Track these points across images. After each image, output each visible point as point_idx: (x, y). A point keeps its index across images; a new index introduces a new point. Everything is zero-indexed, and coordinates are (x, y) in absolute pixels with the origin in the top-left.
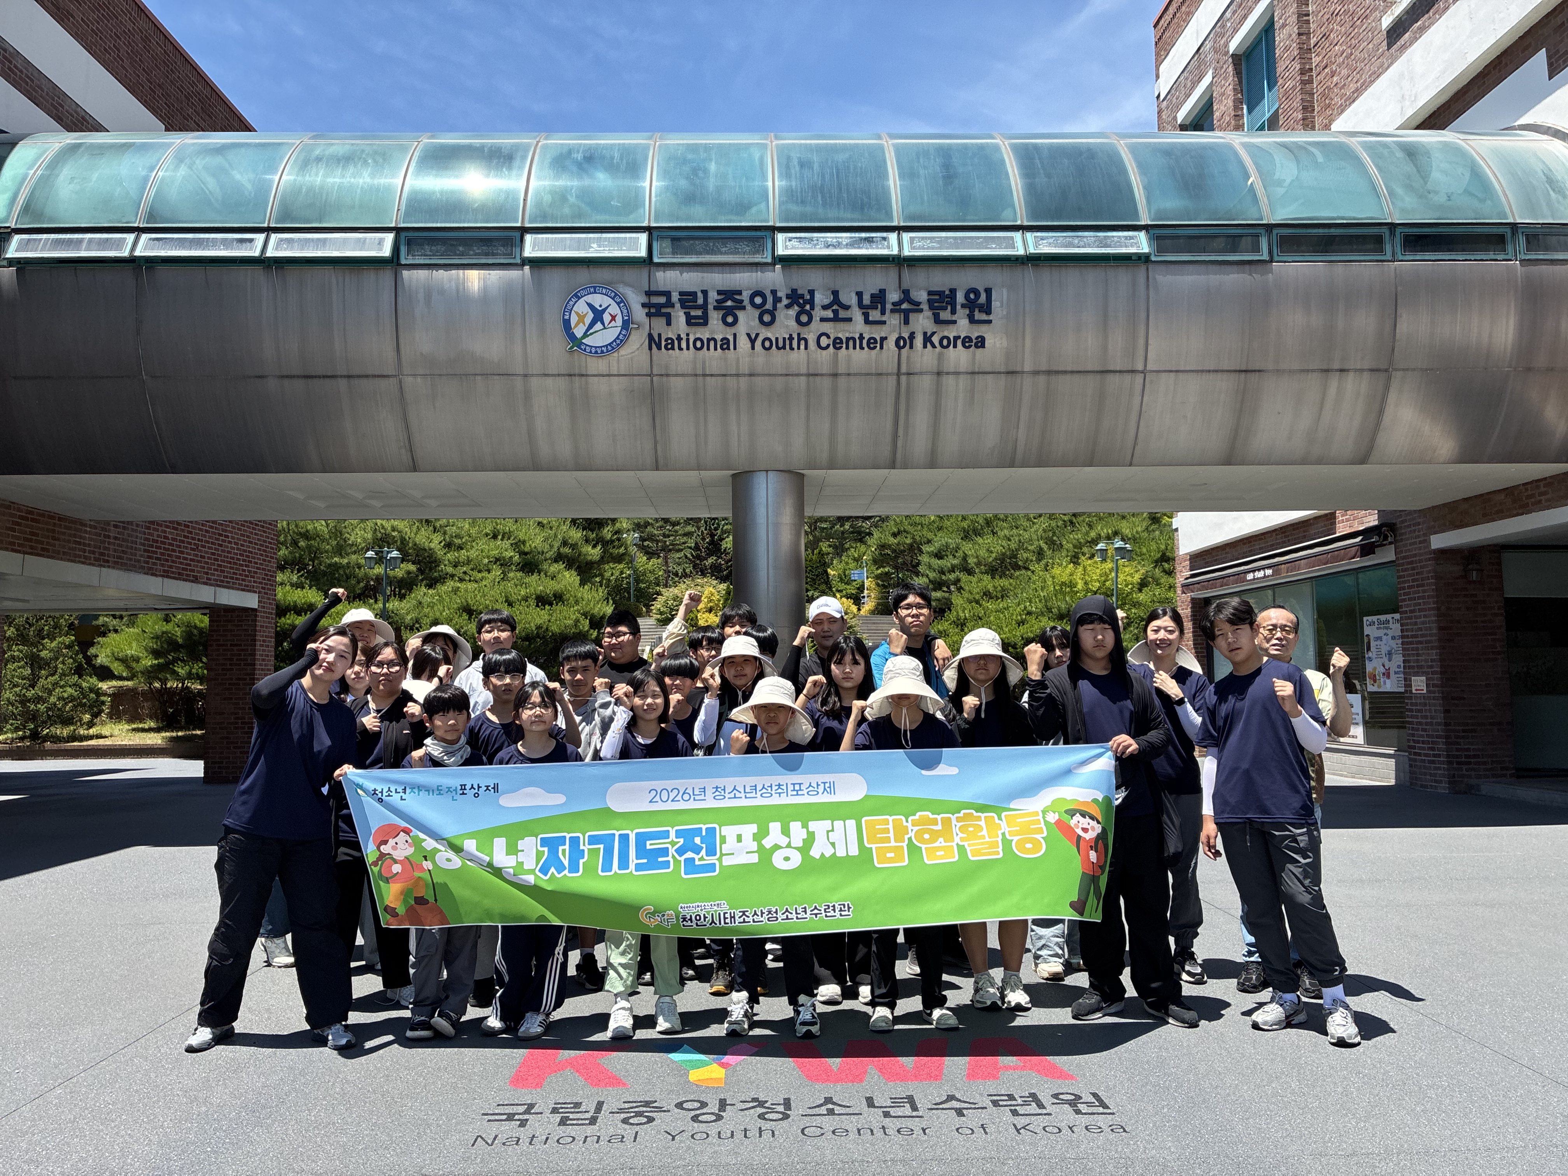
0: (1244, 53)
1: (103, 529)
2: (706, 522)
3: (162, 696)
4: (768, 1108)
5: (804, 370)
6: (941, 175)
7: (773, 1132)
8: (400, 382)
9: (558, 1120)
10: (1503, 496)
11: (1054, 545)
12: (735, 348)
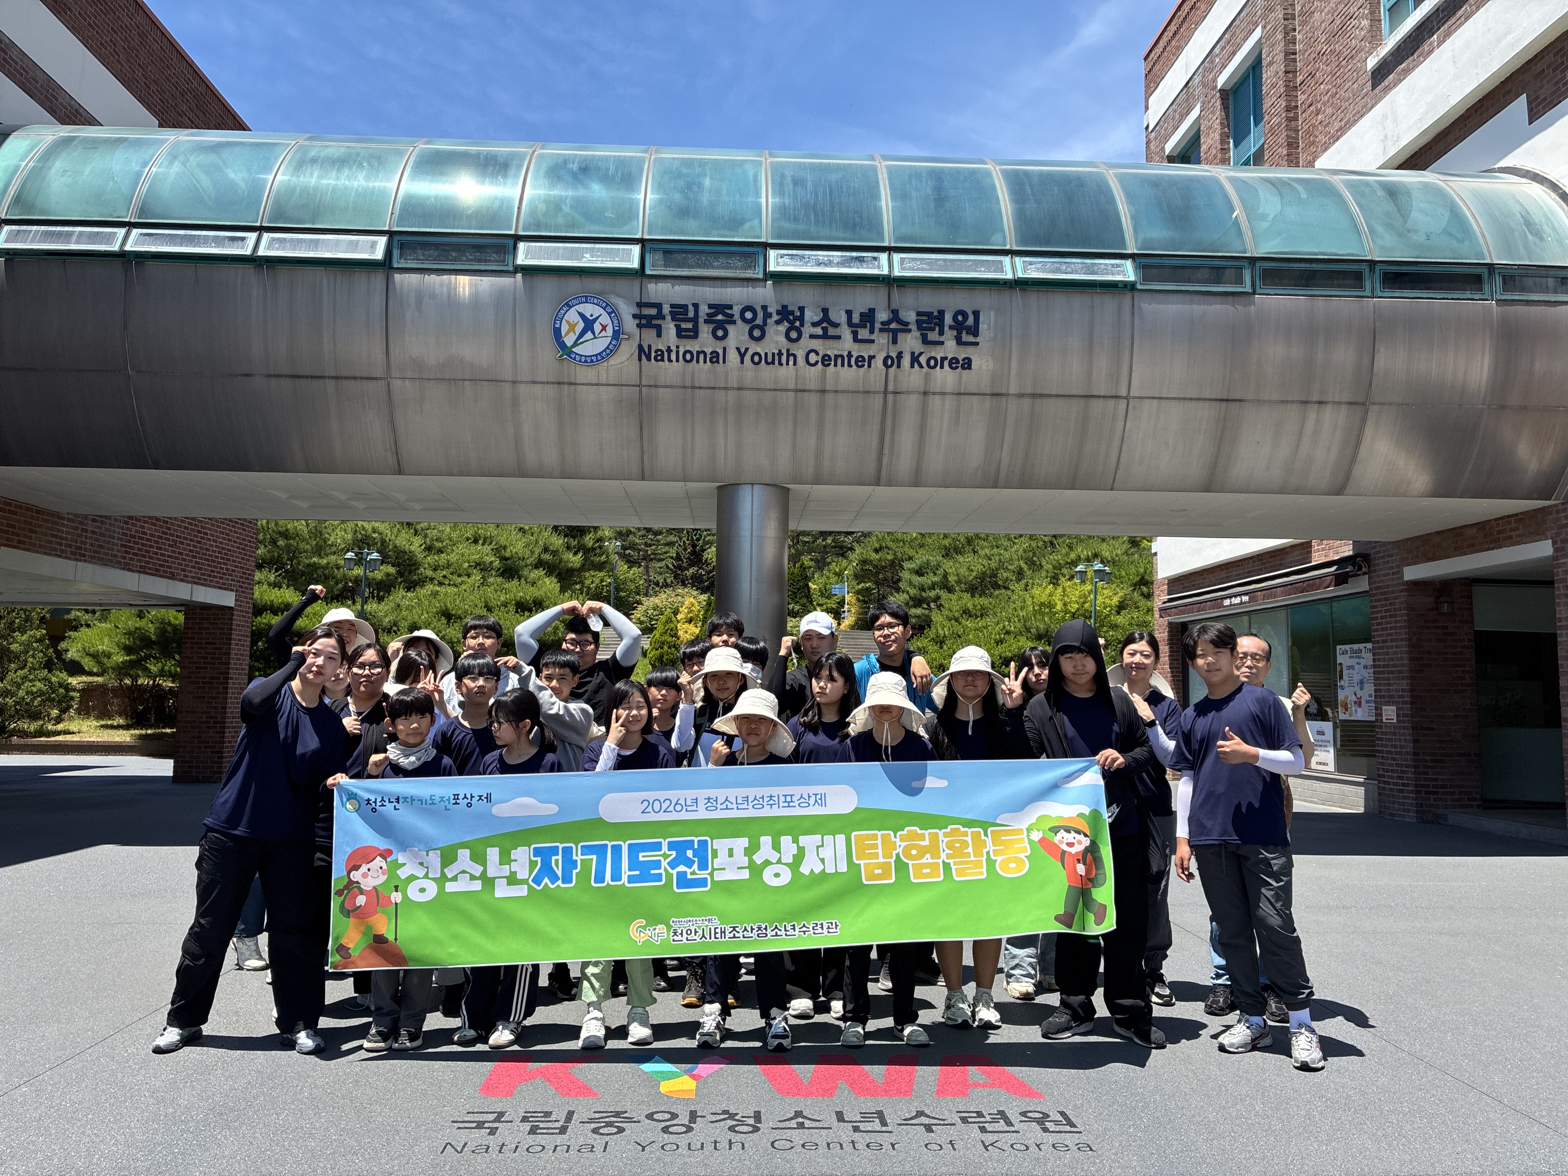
0: (1232, 89)
1: (81, 523)
2: (688, 532)
3: (133, 693)
4: (739, 1121)
5: (792, 386)
6: (932, 197)
7: (743, 1145)
8: (389, 385)
9: (528, 1128)
10: (1475, 531)
11: (1035, 566)
12: (724, 362)
